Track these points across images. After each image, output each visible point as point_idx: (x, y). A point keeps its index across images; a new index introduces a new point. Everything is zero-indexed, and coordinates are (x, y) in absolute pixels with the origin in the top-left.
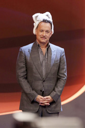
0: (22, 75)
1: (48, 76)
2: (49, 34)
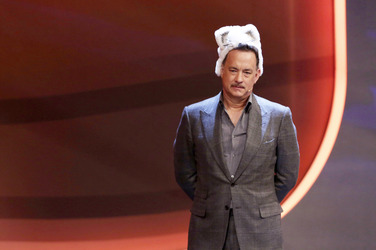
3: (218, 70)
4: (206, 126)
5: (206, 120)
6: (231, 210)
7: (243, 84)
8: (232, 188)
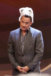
0: (10, 51)
1: (26, 52)
2: (28, 24)
3: (20, 20)
4: (16, 37)
5: (16, 35)
6: (22, 64)
7: (25, 27)
8: (23, 57)
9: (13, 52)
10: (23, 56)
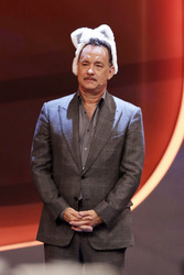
6: (80, 201)
7: (95, 77)
9: (49, 166)
10: (83, 177)
